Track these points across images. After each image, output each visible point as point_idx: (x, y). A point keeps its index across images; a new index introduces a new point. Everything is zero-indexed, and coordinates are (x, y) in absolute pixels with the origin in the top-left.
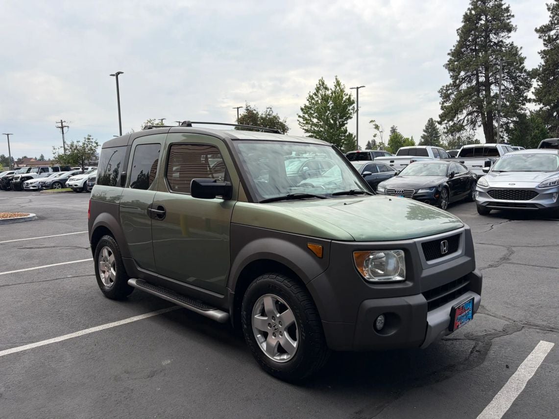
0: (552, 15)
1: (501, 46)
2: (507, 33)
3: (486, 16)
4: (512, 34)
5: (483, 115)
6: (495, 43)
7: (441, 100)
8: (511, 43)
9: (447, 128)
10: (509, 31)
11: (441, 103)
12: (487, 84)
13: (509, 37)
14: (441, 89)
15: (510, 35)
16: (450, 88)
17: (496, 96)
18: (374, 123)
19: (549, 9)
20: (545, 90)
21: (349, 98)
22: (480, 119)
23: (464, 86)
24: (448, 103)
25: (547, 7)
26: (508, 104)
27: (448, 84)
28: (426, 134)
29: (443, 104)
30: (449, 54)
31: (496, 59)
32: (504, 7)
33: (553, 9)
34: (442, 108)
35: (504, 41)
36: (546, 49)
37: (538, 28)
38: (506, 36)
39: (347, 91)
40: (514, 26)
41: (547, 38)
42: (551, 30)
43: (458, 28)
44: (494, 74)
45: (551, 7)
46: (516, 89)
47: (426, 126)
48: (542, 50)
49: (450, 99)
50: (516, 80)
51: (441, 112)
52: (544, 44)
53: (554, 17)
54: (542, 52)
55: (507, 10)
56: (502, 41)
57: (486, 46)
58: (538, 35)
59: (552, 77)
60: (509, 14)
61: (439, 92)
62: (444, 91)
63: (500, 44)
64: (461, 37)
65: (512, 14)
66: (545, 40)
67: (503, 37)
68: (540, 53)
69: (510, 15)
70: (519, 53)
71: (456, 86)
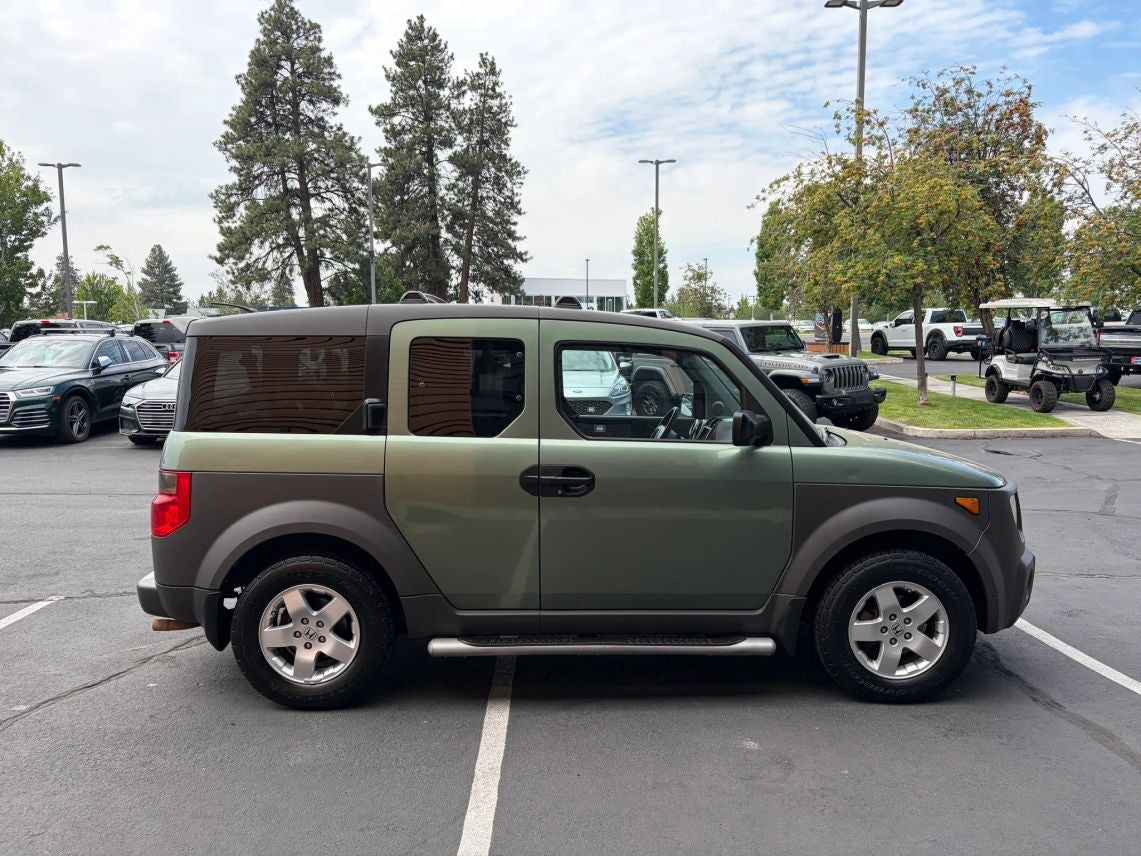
0: (394, 89)
1: (323, 128)
2: (331, 106)
3: (293, 64)
4: (340, 109)
5: (300, 254)
6: (310, 119)
7: (215, 213)
8: (338, 125)
9: (233, 273)
10: (336, 101)
11: (217, 220)
12: (304, 196)
13: (335, 114)
14: (216, 191)
15: (336, 109)
16: (235, 191)
17: (324, 221)
18: (108, 252)
19: (388, 77)
20: (392, 218)
21: (36, 186)
22: (295, 260)
23: (261, 193)
24: (230, 220)
25: (384, 73)
26: (344, 237)
27: (230, 183)
28: (149, 278)
29: (220, 222)
30: (225, 122)
31: (318, 150)
32: (324, 54)
33: (394, 79)
34: (223, 232)
35: (326, 118)
36: (388, 146)
37: (374, 107)
38: (330, 111)
39: (30, 169)
40: (344, 95)
41: (388, 127)
42: (394, 115)
43: (238, 74)
44: (314, 180)
45: (391, 75)
46: (353, 211)
47: (148, 263)
48: (382, 147)
49: (234, 215)
50: (353, 196)
51: (221, 239)
52: (387, 138)
53: (396, 93)
54: (381, 150)
55: (329, 61)
56: (322, 119)
57: (296, 122)
58: (374, 119)
59: (399, 197)
60: (332, 70)
61: (211, 196)
62: (223, 197)
63: (320, 122)
64: (249, 95)
65: (337, 73)
66: (386, 131)
67: (324, 111)
68: (378, 152)
69: (334, 73)
70: (357, 147)
71: (245, 188)
